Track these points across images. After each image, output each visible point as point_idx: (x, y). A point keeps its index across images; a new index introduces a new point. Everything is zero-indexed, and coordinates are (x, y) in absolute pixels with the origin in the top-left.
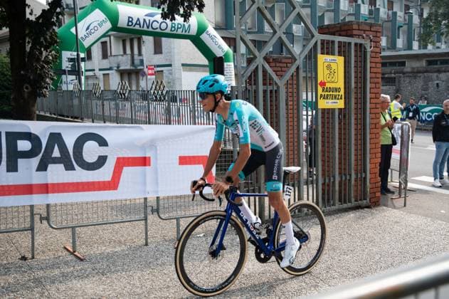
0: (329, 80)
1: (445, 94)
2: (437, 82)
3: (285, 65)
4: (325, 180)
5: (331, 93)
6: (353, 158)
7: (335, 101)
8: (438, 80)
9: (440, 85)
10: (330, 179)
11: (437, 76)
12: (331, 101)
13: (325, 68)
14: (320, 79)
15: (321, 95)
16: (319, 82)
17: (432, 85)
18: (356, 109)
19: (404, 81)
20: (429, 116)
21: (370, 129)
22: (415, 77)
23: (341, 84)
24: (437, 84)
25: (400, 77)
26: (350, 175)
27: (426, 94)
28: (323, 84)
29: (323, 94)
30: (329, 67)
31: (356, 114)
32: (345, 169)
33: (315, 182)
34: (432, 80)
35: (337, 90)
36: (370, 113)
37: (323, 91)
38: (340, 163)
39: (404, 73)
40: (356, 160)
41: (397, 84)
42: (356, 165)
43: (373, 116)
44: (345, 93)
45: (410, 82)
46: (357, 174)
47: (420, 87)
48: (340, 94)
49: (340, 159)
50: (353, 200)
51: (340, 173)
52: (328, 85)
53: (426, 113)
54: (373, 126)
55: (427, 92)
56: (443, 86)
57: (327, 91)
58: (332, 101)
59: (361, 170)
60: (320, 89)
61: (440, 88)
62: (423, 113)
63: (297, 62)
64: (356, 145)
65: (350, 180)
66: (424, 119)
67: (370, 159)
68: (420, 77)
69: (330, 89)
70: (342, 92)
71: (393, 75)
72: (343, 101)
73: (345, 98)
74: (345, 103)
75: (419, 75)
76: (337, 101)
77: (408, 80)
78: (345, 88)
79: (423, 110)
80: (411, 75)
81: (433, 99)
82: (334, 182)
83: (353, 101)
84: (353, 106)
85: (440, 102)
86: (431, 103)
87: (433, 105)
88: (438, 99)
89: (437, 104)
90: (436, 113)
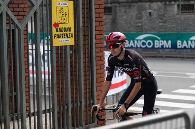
0: (61, 21)
1: (157, 22)
2: (150, 11)
3: (17, 6)
4: (60, 108)
5: (63, 32)
6: (83, 87)
7: (67, 39)
8: (150, 9)
9: (152, 13)
10: (64, 108)
11: (150, 5)
12: (63, 39)
13: (58, 12)
14: (54, 21)
15: (55, 34)
16: (53, 23)
17: (145, 14)
18: (84, 45)
19: (120, 10)
20: (144, 44)
21: (96, 61)
22: (130, 7)
23: (71, 25)
24: (150, 13)
25: (116, 6)
26: (81, 102)
27: (140, 23)
28: (56, 25)
29: (57, 33)
30: (61, 10)
31: (84, 49)
32: (76, 98)
33: (51, 110)
34: (145, 9)
35: (68, 29)
36: (96, 48)
37: (57, 31)
38: (72, 93)
39: (119, 3)
40: (85, 89)
41: (113, 12)
42: (86, 93)
43: (98, 50)
44: (75, 31)
45: (125, 11)
46: (86, 101)
47: (134, 16)
48: (71, 33)
49: (72, 89)
50: (84, 123)
51: (72, 102)
52: (61, 26)
53: (141, 40)
54: (99, 58)
55: (140, 20)
56: (155, 15)
57: (60, 31)
58: (65, 39)
59: (89, 97)
60: (54, 29)
61: (152, 17)
62: (137, 40)
63: (35, 8)
64: (85, 76)
65: (81, 107)
66: (139, 46)
67: (97, 87)
68: (134, 6)
69: (63, 29)
70: (72, 31)
71: (109, 5)
72: (73, 39)
73: (75, 36)
74: (75, 40)
75: (133, 4)
76: (68, 39)
77: (123, 9)
78: (75, 27)
79: (138, 38)
80: (126, 4)
81: (147, 27)
82: (67, 110)
83: (82, 37)
84: (82, 42)
85: (153, 30)
86: (144, 31)
87: (146, 33)
88: (151, 27)
89: (150, 32)
90: (150, 41)
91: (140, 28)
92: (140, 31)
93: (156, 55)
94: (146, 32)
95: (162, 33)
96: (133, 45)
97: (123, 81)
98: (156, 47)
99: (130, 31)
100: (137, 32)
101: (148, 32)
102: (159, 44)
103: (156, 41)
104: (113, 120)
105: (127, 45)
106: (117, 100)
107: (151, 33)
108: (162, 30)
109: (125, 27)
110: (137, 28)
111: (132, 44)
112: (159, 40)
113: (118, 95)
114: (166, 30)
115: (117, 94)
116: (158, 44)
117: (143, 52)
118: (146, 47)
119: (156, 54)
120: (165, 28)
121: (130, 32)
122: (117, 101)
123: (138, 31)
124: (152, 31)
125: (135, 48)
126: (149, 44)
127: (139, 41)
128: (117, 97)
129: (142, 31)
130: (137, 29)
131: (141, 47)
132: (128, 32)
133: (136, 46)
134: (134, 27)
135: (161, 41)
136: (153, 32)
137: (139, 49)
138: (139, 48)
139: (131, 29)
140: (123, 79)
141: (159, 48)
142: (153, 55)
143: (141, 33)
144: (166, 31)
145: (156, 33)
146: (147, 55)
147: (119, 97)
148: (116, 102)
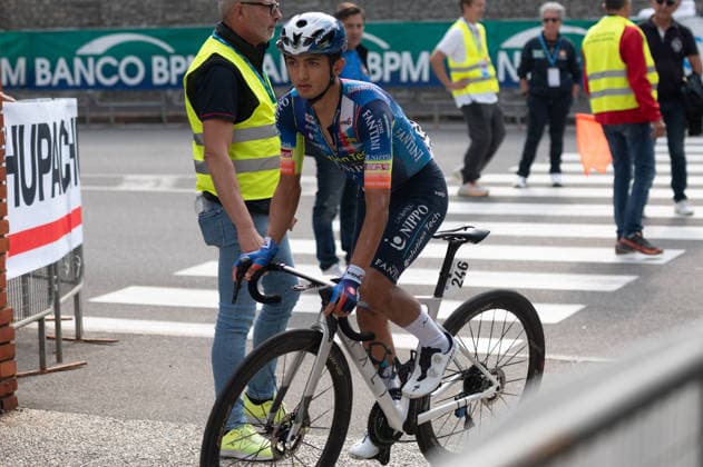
20: (109, 71)
53: (97, 58)
62: (84, 59)
66: (90, 81)
79: (86, 49)
81: (117, 7)
85: (140, 17)
86: (109, 22)
87: (115, 28)
88: (133, 7)
89: (131, 23)
90: (130, 59)
91: (92, 9)
92: (91, 25)
93: (155, 114)
94: (114, 25)
95: (178, 26)
96: (67, 75)
97: (69, 216)
98: (157, 80)
99: (51, 21)
100: (81, 26)
101: (125, 27)
102: (169, 68)
103: (156, 60)
104: (39, 377)
105: (44, 77)
106: (50, 294)
107: (133, 28)
108: (177, 17)
109: (34, 9)
110: (78, 11)
111: (62, 71)
112: (167, 56)
113: (56, 273)
114: (191, 14)
115: (49, 267)
116: (163, 69)
117: (105, 104)
118: (120, 83)
119: (158, 108)
120: (189, 10)
121: (54, 26)
122: (50, 299)
123: (86, 21)
124: (141, 22)
125: (74, 87)
126: (131, 70)
127: (91, 61)
128: (50, 283)
129: (101, 23)
130: (80, 16)
131: (98, 85)
132: (44, 26)
133: (78, 81)
134: (69, 8)
135: (174, 59)
136: (144, 26)
137: (90, 92)
138: (92, 87)
139: (56, 15)
140: (69, 205)
141: (168, 85)
142: (147, 114)
143: (96, 29)
144: (192, 21)
145: (154, 27)
146: (123, 114)
147: (56, 281)
148: (49, 304)
